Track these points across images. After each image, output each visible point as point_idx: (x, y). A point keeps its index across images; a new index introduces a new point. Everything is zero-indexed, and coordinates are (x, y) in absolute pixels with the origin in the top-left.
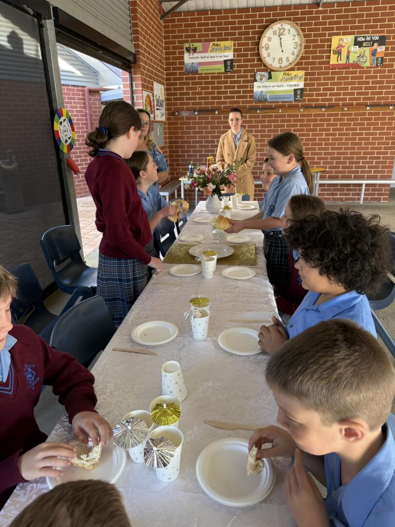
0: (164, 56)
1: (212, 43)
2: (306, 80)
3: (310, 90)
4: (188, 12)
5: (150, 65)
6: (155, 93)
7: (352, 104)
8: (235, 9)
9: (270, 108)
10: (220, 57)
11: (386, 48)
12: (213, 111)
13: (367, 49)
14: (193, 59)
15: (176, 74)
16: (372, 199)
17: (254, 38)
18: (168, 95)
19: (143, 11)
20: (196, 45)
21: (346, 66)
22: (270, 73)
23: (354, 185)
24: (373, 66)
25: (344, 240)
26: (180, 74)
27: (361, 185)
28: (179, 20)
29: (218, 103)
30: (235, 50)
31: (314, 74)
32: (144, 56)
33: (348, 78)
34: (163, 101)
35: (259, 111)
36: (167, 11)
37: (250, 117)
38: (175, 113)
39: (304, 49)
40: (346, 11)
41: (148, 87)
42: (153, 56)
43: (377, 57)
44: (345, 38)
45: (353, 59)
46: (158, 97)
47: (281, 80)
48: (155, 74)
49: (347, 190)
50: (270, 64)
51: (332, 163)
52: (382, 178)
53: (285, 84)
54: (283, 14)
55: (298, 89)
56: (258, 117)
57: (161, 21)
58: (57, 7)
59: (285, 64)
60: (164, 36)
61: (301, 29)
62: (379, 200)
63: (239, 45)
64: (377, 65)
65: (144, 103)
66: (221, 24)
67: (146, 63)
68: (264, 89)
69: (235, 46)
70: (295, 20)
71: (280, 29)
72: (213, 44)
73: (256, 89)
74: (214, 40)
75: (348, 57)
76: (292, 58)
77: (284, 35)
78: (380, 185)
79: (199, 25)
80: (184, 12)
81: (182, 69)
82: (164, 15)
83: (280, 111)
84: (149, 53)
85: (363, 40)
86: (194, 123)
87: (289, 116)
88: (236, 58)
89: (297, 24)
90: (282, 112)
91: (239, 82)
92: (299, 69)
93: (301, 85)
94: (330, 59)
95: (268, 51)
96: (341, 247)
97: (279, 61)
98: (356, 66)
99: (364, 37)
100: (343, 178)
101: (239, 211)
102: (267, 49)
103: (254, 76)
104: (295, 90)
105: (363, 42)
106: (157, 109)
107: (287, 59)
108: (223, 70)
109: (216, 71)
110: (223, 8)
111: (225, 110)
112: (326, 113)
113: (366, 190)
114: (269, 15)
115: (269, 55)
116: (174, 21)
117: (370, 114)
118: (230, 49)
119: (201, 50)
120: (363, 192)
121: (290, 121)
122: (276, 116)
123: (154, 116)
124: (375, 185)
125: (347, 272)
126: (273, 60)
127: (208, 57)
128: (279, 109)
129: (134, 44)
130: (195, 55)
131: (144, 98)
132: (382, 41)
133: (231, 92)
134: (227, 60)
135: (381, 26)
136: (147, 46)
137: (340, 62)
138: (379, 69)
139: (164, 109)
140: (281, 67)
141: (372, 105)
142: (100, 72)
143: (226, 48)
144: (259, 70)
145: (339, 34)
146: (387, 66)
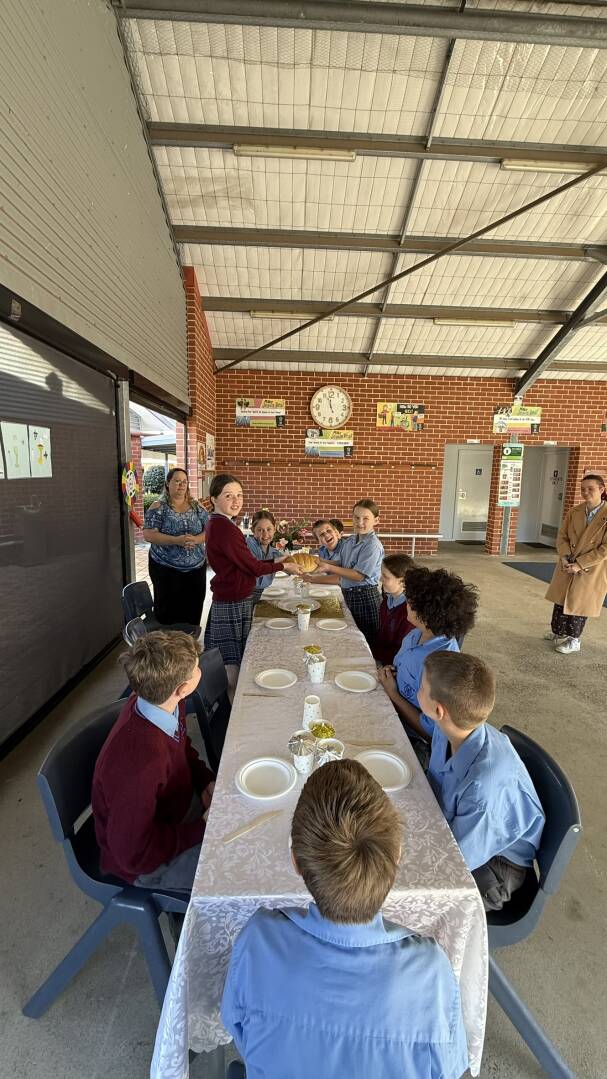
0: (216, 408)
1: (264, 400)
2: (355, 439)
3: (359, 448)
4: (241, 370)
5: (204, 418)
6: (207, 443)
7: (398, 463)
9: (322, 463)
10: (272, 413)
11: (425, 415)
12: (264, 462)
13: (409, 416)
14: (245, 413)
15: (227, 426)
16: (422, 553)
17: (305, 399)
18: (217, 445)
20: (248, 400)
21: (391, 429)
22: (321, 430)
23: (405, 539)
24: (415, 430)
26: (231, 426)
27: (411, 539)
28: (231, 377)
29: (270, 455)
30: (287, 408)
31: (362, 434)
32: (199, 409)
33: (393, 439)
34: (213, 451)
35: (310, 465)
36: (221, 367)
37: (302, 470)
38: (224, 462)
39: (353, 411)
40: (388, 382)
41: (202, 439)
42: (206, 409)
43: (417, 422)
44: (388, 405)
45: (397, 423)
46: (209, 448)
47: (332, 438)
48: (208, 426)
49: (399, 544)
50: (321, 422)
52: (430, 532)
53: (335, 441)
54: (332, 380)
55: (347, 447)
56: (310, 470)
57: (214, 377)
59: (334, 423)
60: (217, 390)
61: (349, 394)
62: (429, 553)
63: (291, 403)
64: (418, 430)
65: (198, 453)
66: (273, 383)
67: (200, 416)
68: (315, 445)
69: (286, 404)
70: (343, 386)
71: (329, 393)
72: (266, 401)
73: (307, 445)
74: (266, 397)
75: (392, 421)
76: (341, 419)
77: (333, 398)
78: (429, 539)
79: (252, 382)
80: (237, 370)
81: (234, 421)
82: (217, 371)
83: (332, 466)
84: (203, 406)
85: (405, 407)
86: (245, 474)
87: (340, 471)
88: (288, 415)
89: (345, 389)
91: (291, 437)
92: (348, 429)
93: (351, 444)
94: (376, 421)
95: (319, 411)
97: (329, 421)
98: (400, 429)
99: (405, 405)
100: (394, 532)
102: (318, 409)
103: (306, 433)
104: (345, 448)
105: (405, 409)
106: (209, 459)
107: (337, 419)
108: (275, 425)
109: (268, 426)
110: (275, 369)
111: (277, 462)
112: (375, 470)
113: (416, 544)
114: (318, 380)
115: (319, 414)
116: (226, 377)
117: (415, 473)
118: (282, 406)
119: (254, 405)
120: (414, 545)
121: (341, 476)
122: (327, 471)
123: (206, 466)
124: (424, 539)
126: (323, 419)
127: (260, 412)
128: (330, 465)
129: (191, 399)
130: (247, 409)
131: (198, 449)
132: (421, 410)
133: (283, 446)
134: (279, 416)
135: (419, 397)
136: (202, 400)
137: (385, 425)
138: (421, 433)
139: (214, 458)
140: (331, 426)
141: (416, 465)
142: (143, 417)
143: (278, 405)
144: (310, 428)
145: (383, 401)
146: (427, 431)
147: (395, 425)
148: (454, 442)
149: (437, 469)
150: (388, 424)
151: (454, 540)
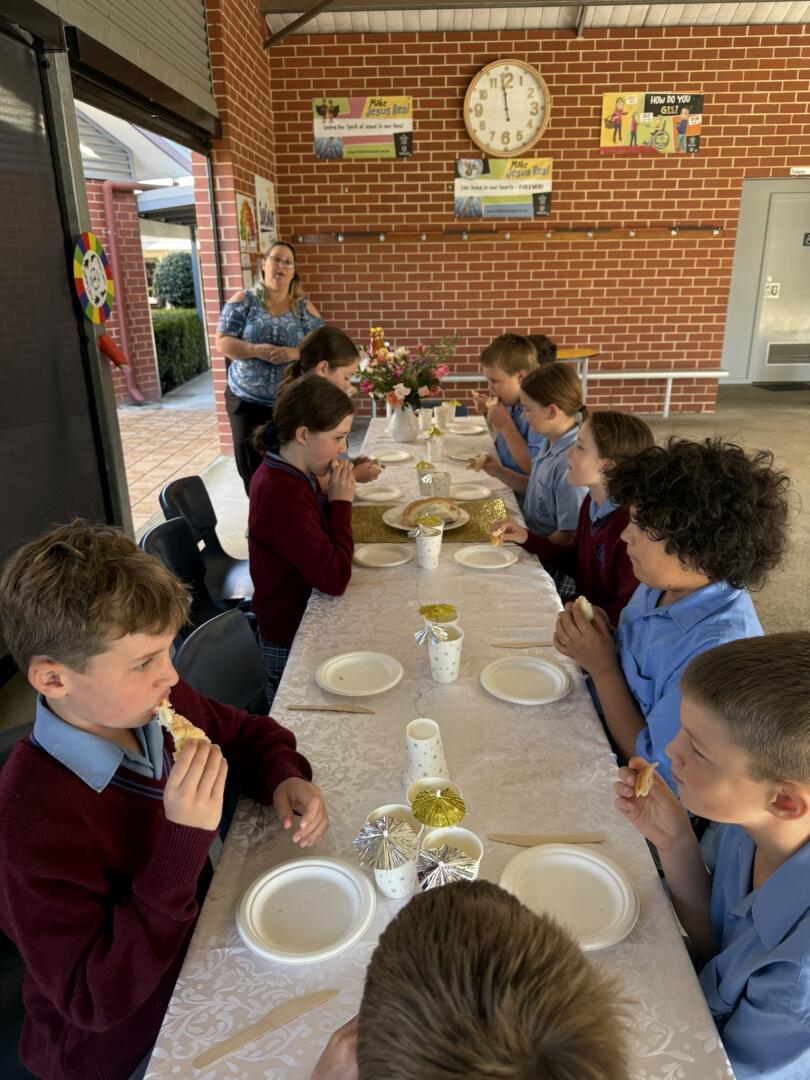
0: (273, 122)
1: (369, 99)
2: (555, 176)
3: (564, 196)
4: (319, 34)
5: (247, 142)
6: (259, 197)
7: (644, 226)
8: (413, 33)
9: (488, 231)
10: (386, 126)
11: (703, 117)
12: (374, 234)
13: (670, 120)
14: (333, 130)
15: (296, 159)
16: (685, 408)
17: (452, 92)
18: (281, 200)
19: (232, 31)
20: (337, 101)
21: (631, 151)
22: (486, 161)
23: (652, 381)
24: (681, 151)
25: (712, 495)
26: (306, 159)
27: (663, 381)
28: (301, 51)
29: (384, 219)
30: (416, 115)
31: (570, 164)
32: (235, 122)
33: (634, 174)
34: (273, 213)
35: (465, 237)
36: (278, 31)
37: (449, 248)
38: (297, 238)
39: (551, 115)
40: (628, 45)
41: (245, 187)
42: (252, 123)
43: (687, 135)
44: (627, 97)
45: (643, 137)
46: (263, 206)
47: (508, 176)
48: (258, 160)
49: (640, 391)
50: (485, 143)
51: (609, 339)
52: (704, 367)
53: (516, 183)
54: (508, 47)
55: (540, 195)
56: (465, 248)
57: (265, 52)
58: (74, 28)
59: (514, 144)
60: (272, 82)
61: (543, 76)
62: (698, 409)
63: (423, 104)
64: (688, 151)
65: (240, 217)
66: (386, 61)
67: (239, 137)
68: (475, 194)
69: (415, 106)
70: (532, 58)
71: (503, 76)
72: (372, 102)
73: (459, 193)
74: (373, 94)
75: (634, 134)
76: (527, 133)
77: (512, 87)
78: (701, 381)
79: (343, 62)
80: (311, 35)
81: (309, 148)
82: (271, 39)
83: (508, 236)
84: (245, 117)
85: (662, 101)
86: (336, 259)
87: (524, 246)
88: (418, 130)
89: (536, 67)
90: (510, 239)
91: (426, 178)
92: (541, 155)
93: (547, 187)
94: (599, 136)
95: (482, 118)
96: (707, 507)
97: (503, 139)
98: (649, 151)
99: (662, 96)
100: (631, 367)
101: (453, 436)
102: (479, 113)
103: (455, 167)
104: (536, 197)
105: (661, 105)
106: (263, 231)
107: (518, 135)
108: (392, 154)
109: (379, 156)
110: (390, 29)
111: (399, 233)
112: (596, 241)
113: (674, 390)
114: (480, 48)
115: (483, 126)
116: (290, 52)
117: (677, 244)
118: (405, 111)
119: (349, 112)
120: (669, 394)
121: (527, 256)
122: (499, 247)
123: (258, 245)
124: (689, 381)
125: (714, 549)
126: (490, 135)
127: (361, 127)
128: (504, 234)
129: (217, 100)
130: (336, 122)
131: (240, 208)
132: (696, 106)
133: (410, 198)
134: (401, 134)
135: (695, 77)
136: (242, 102)
137: (620, 144)
138: (693, 157)
139: (275, 229)
140: (506, 150)
141: (681, 228)
142: (136, 152)
143: (398, 110)
144: (463, 156)
145: (615, 89)
146: (707, 153)
147: (640, 143)
148: (764, 174)
149: (724, 234)
150: (625, 141)
151: (749, 381)
